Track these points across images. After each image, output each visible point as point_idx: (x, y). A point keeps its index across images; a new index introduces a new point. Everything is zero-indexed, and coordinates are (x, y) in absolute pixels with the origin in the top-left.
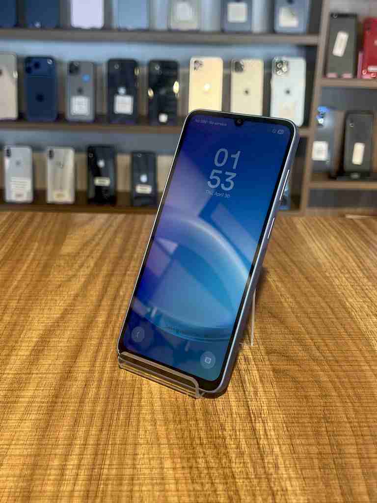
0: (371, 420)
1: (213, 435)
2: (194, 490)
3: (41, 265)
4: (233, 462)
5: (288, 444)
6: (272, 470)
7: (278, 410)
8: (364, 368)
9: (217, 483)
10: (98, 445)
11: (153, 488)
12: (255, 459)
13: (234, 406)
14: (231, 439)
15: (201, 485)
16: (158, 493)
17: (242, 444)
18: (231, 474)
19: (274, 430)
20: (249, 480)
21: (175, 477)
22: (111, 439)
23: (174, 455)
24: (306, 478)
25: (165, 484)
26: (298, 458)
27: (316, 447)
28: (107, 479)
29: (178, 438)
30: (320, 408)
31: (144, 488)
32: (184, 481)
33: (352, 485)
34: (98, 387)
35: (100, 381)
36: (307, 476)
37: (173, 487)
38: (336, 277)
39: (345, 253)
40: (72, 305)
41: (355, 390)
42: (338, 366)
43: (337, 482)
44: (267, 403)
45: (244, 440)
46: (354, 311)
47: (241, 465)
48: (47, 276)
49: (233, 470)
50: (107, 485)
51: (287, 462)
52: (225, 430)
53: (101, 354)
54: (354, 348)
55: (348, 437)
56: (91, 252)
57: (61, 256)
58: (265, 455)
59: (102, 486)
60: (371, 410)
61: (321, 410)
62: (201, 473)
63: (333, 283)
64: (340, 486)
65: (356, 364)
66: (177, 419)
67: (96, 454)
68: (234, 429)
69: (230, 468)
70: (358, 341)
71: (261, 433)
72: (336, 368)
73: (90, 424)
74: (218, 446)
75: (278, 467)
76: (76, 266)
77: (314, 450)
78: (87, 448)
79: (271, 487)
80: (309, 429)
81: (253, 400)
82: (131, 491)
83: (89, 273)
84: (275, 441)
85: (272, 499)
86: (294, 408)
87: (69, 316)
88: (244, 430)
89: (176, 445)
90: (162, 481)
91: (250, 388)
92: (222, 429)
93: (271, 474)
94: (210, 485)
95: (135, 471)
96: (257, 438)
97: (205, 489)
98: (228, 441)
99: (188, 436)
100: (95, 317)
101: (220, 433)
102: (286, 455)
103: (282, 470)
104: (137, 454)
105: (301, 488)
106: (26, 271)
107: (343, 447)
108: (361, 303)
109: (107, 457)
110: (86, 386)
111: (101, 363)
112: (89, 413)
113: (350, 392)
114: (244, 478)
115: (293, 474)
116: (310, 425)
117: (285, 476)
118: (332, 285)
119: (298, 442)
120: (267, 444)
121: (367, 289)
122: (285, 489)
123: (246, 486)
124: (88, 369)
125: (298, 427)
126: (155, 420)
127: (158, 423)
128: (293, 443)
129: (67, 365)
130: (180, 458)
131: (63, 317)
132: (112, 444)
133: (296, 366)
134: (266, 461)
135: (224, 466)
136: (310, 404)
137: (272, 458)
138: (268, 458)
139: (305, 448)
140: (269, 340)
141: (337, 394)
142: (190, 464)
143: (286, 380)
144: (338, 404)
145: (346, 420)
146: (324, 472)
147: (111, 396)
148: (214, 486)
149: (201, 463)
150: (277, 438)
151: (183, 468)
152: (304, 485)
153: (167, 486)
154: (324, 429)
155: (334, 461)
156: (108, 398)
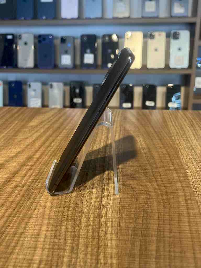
0: (172, 212)
1: (76, 215)
2: (54, 242)
3: (15, 131)
4: (81, 229)
5: (117, 222)
6: (102, 235)
7: (118, 204)
8: (177, 185)
9: (68, 240)
10: (10, 216)
11: (31, 240)
12: (95, 228)
13: (93, 201)
14: (85, 217)
15: (58, 240)
16: (33, 242)
17: (90, 220)
18: (78, 235)
19: (112, 214)
20: (87, 239)
21: (45, 235)
22: (18, 214)
23: (50, 223)
24: (121, 240)
25: (38, 238)
26: (121, 230)
27: (134, 224)
28: (8, 234)
29: (55, 216)
30: (143, 205)
31: (26, 239)
32: (50, 237)
33: (148, 245)
34: (21, 189)
35: (23, 186)
36: (122, 239)
37: (42, 240)
38: (178, 139)
39: (188, 128)
40: (24, 150)
41: (168, 196)
42: (162, 183)
43: (139, 243)
44: (113, 200)
45: (92, 218)
46: (182, 156)
47: (86, 231)
48: (16, 136)
49: (80, 233)
50: (7, 236)
51: (113, 231)
52: (83, 213)
53: (29, 173)
54: (175, 175)
55: (155, 220)
56: (44, 126)
57: (28, 127)
58: (101, 227)
59: (3, 237)
60: (174, 207)
61: (143, 206)
62: (61, 234)
63: (175, 142)
64: (141, 246)
65: (174, 183)
66: (58, 206)
67: (7, 221)
68: (89, 213)
69: (79, 232)
70: (179, 172)
71: (104, 215)
72: (161, 184)
73: (9, 206)
74: (76, 220)
75: (107, 233)
76: (33, 132)
77: (132, 226)
78: (3, 218)
79: (98, 244)
80: (133, 215)
81: (106, 199)
82: (19, 240)
83: (39, 135)
84: (110, 220)
85: (97, 249)
86: (128, 204)
87: (20, 155)
88: (94, 214)
89: (52, 219)
90: (38, 236)
91: (106, 193)
92: (82, 212)
93: (102, 237)
94: (64, 240)
95: (25, 231)
96: (100, 218)
97: (60, 242)
98: (83, 218)
99: (61, 215)
100: (34, 155)
101: (80, 214)
102: (114, 227)
103: (109, 235)
104: (29, 222)
105: (117, 245)
106: (6, 134)
107: (150, 225)
108: (188, 153)
109: (12, 223)
110: (15, 188)
111: (28, 177)
112: (11, 201)
113: (165, 197)
114: (84, 238)
115: (115, 237)
116: (134, 212)
117: (109, 238)
118: (174, 143)
119: (124, 221)
120: (105, 221)
121: (194, 146)
122: (106, 245)
123: (84, 242)
124: (20, 180)
125: (126, 213)
126: (46, 206)
127: (47, 208)
128: (121, 221)
129: (9, 178)
130: (53, 225)
131: (16, 155)
132: (17, 217)
133: (137, 183)
134: (101, 230)
135: (76, 230)
136: (138, 202)
137: (105, 228)
138: (103, 228)
139: (127, 224)
140: (126, 169)
141: (156, 198)
142: (56, 229)
143: (128, 189)
144: (155, 203)
145: (157, 211)
146: (133, 237)
147: (27, 194)
148: (66, 241)
149: (63, 228)
150: (112, 218)
151: (52, 230)
152: (119, 244)
153: (39, 239)
154: (141, 215)
155: (142, 232)
156: (24, 194)
